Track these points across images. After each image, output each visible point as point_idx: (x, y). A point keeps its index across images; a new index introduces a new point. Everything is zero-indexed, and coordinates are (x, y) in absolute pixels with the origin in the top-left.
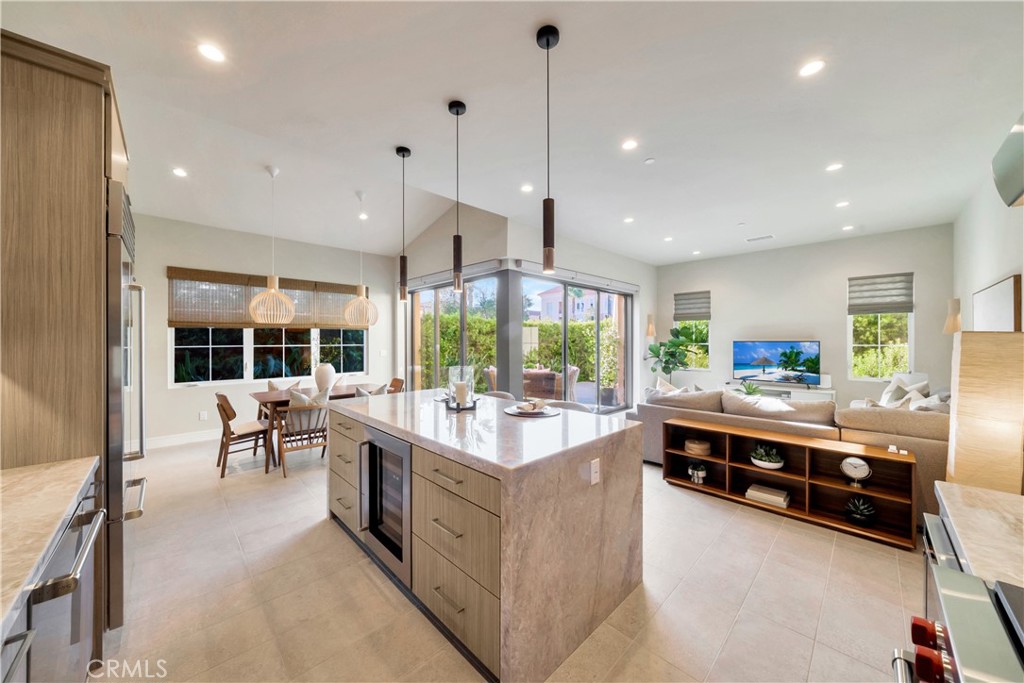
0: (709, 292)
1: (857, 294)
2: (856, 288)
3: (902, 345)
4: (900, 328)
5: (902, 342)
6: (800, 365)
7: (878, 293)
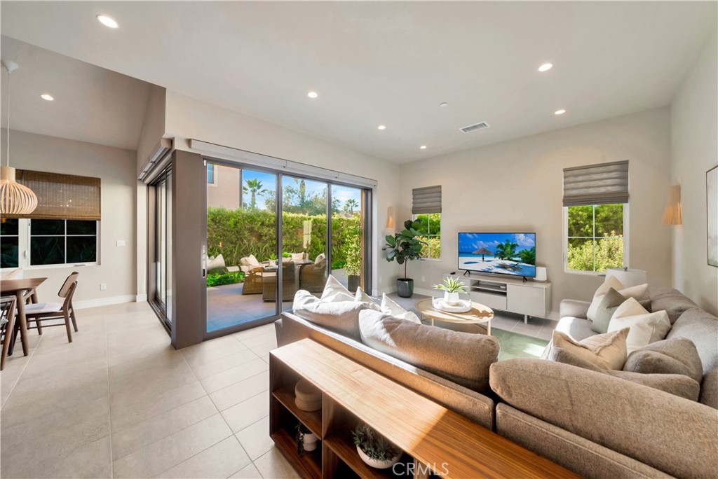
0: (440, 187)
1: (572, 185)
2: (571, 179)
3: (617, 237)
4: (616, 221)
5: (617, 235)
6: (516, 256)
7: (592, 184)
